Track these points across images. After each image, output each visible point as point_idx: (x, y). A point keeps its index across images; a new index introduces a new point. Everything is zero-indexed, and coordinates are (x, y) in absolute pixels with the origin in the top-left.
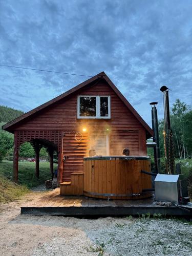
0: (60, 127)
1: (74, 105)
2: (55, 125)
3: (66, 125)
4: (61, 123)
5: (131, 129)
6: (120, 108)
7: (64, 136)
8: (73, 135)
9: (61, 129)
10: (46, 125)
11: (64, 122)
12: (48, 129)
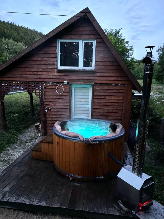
0: (39, 78)
1: (53, 52)
2: (35, 76)
3: (46, 77)
4: (41, 73)
5: (116, 82)
6: (106, 56)
7: (45, 88)
8: (53, 87)
9: (41, 80)
10: (25, 76)
11: (44, 73)
12: (28, 80)
